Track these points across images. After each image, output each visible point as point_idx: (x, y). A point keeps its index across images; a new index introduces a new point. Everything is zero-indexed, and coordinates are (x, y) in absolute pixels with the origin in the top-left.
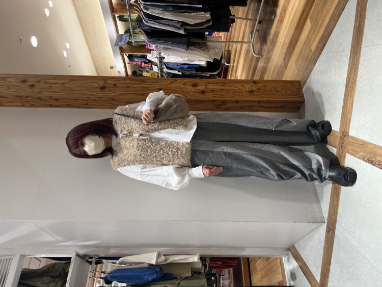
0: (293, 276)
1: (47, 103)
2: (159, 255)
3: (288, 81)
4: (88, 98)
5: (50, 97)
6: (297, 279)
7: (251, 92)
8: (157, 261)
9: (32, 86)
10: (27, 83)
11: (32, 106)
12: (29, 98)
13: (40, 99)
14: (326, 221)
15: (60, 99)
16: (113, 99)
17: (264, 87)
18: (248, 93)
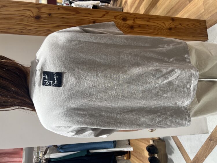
4: (24, 28)
7: (170, 29)
16: (49, 30)
17: (180, 25)
18: (168, 31)
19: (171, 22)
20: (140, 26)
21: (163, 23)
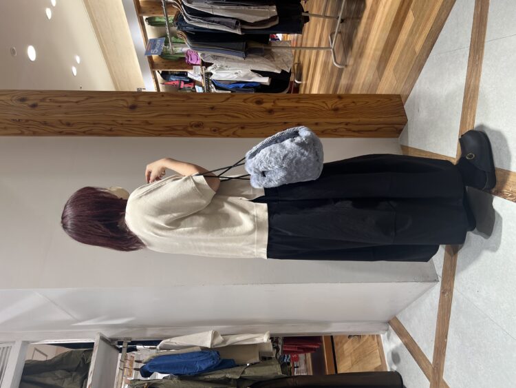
0: (396, 358)
1: (56, 129)
2: (215, 335)
3: (384, 95)
4: (113, 121)
5: (60, 121)
6: (402, 361)
7: (336, 110)
8: (212, 344)
9: (34, 106)
10: (27, 102)
11: (35, 134)
12: (30, 122)
13: (45, 123)
14: (440, 279)
15: (73, 124)
16: (147, 123)
17: (353, 104)
18: (333, 112)
19: (337, 100)
20: (283, 109)
21: (324, 102)
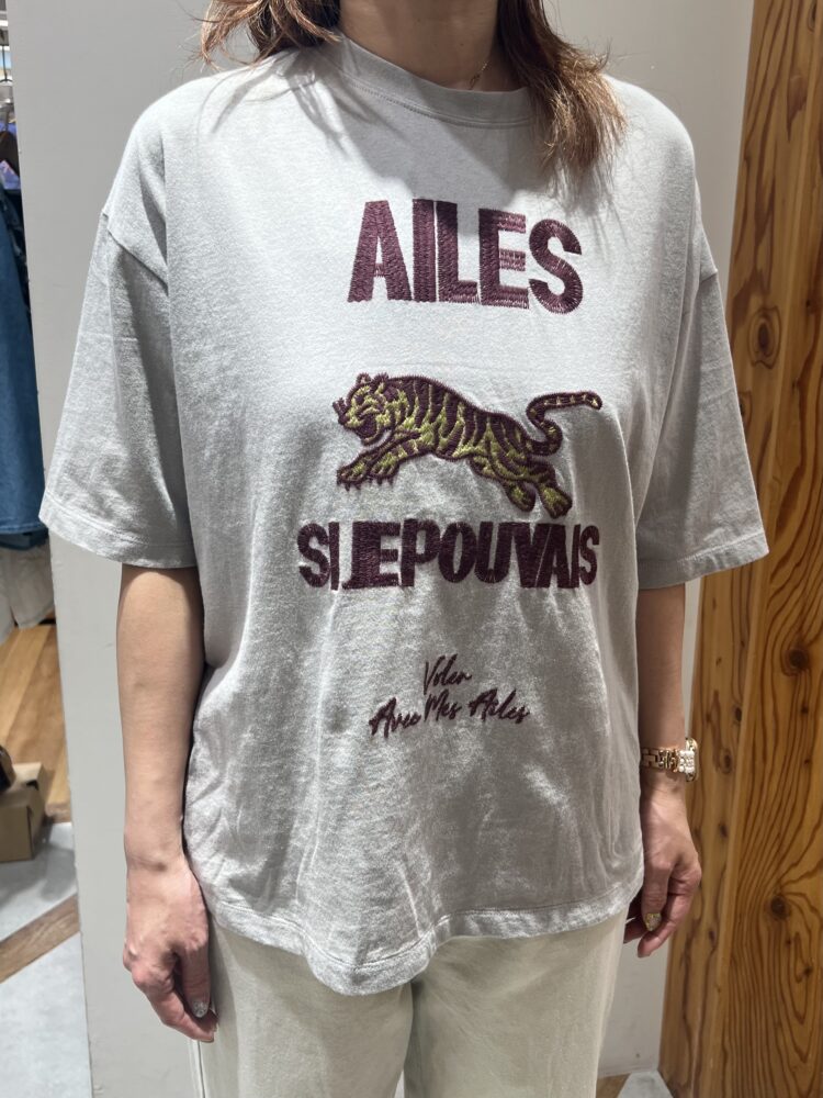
7: (779, 908)
16: (796, 105)
17: (800, 968)
20: (805, 711)
